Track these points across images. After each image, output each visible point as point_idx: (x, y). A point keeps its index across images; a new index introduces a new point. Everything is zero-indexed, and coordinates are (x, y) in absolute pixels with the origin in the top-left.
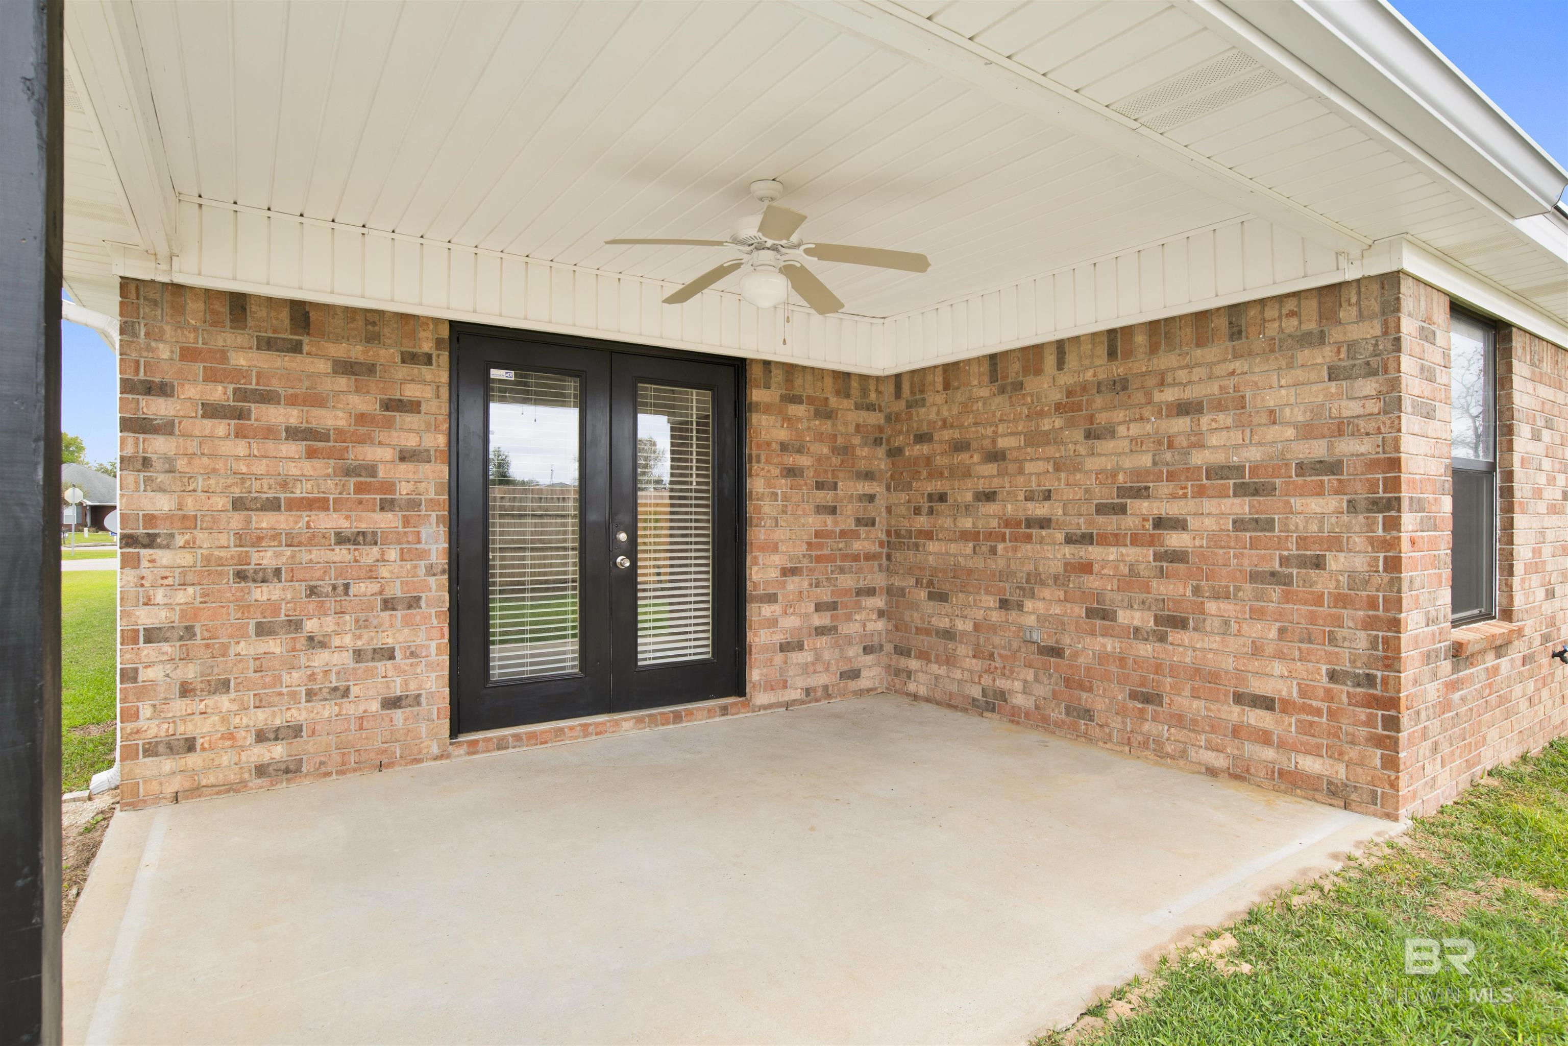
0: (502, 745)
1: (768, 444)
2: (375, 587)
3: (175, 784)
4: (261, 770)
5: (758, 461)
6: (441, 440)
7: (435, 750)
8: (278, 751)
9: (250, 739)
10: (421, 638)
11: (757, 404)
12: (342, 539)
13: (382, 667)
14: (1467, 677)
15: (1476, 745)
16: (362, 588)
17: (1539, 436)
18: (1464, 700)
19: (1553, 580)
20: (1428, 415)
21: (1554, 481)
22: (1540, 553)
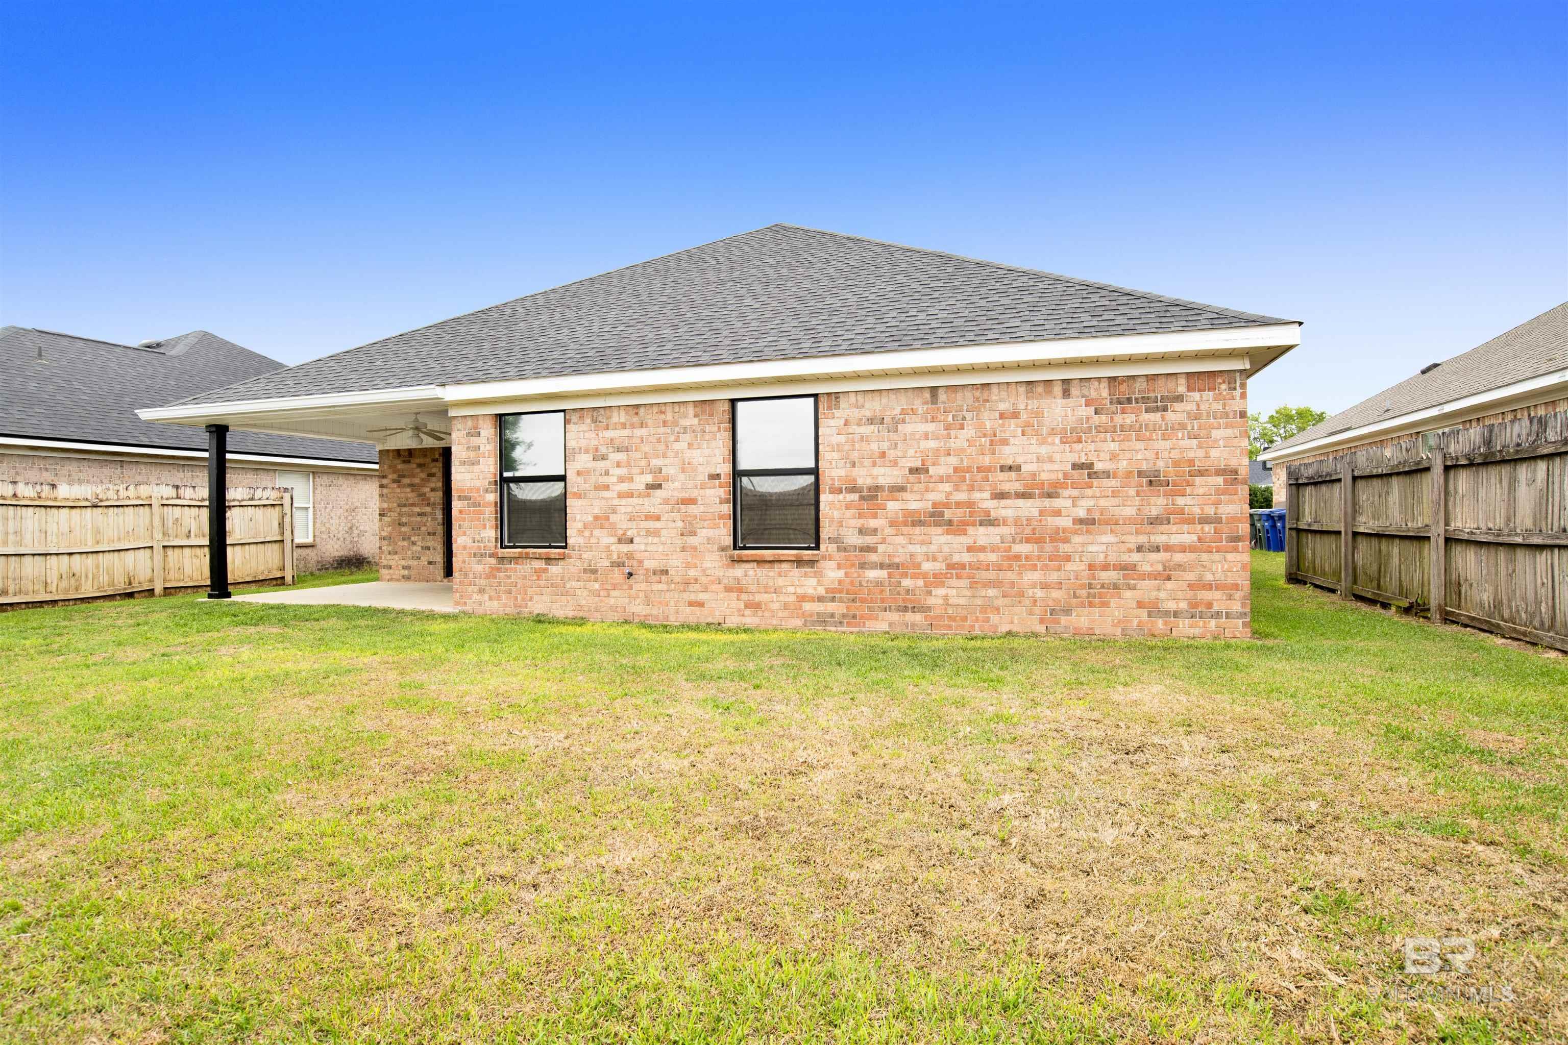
2: (426, 529)
3: (388, 577)
4: (403, 577)
7: (441, 579)
8: (406, 572)
9: (401, 568)
12: (419, 514)
13: (428, 552)
14: (511, 569)
15: (523, 599)
16: (423, 529)
17: (604, 458)
18: (509, 577)
19: (629, 533)
20: (473, 464)
21: (631, 480)
22: (608, 518)
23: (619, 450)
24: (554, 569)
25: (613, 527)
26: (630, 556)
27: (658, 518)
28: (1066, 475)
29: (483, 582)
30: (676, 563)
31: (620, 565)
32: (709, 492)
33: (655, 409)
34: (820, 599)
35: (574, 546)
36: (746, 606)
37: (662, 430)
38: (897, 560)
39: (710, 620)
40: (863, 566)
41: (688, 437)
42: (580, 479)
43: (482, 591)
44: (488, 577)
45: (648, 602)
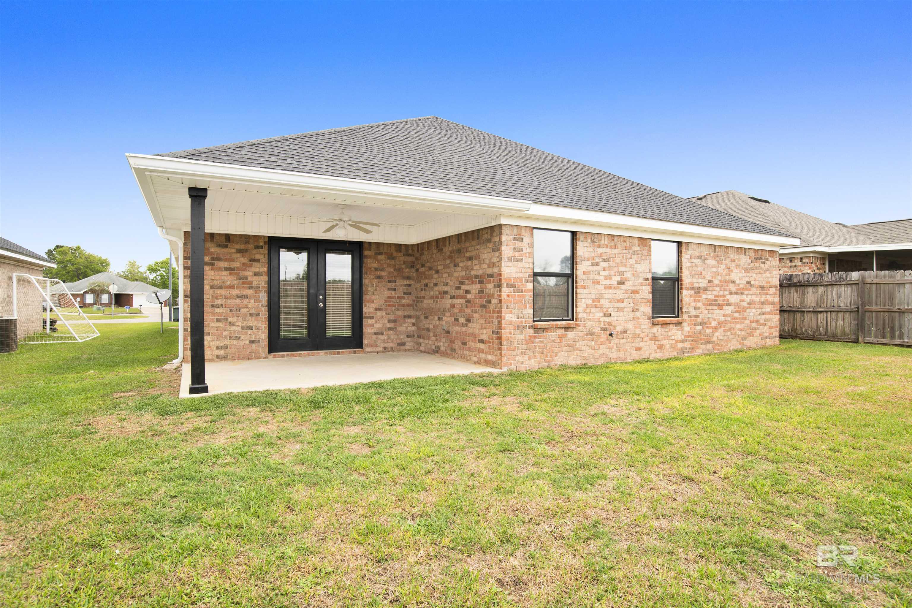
0: (283, 356)
1: (370, 268)
2: (247, 310)
4: (218, 357)
5: (367, 274)
6: (266, 270)
7: (264, 356)
8: (222, 352)
9: (215, 348)
10: (260, 324)
11: (366, 256)
12: (238, 297)
13: (249, 332)
14: (544, 335)
15: (551, 356)
16: (244, 310)
17: (597, 264)
18: (542, 342)
19: (609, 310)
21: (610, 279)
22: (599, 301)
23: (605, 260)
24: (570, 334)
25: (602, 306)
26: (609, 324)
27: (623, 302)
28: (745, 286)
29: (525, 347)
30: (630, 327)
31: (604, 329)
32: (644, 287)
33: (622, 239)
34: (682, 341)
35: (581, 319)
36: (658, 348)
37: (624, 251)
38: (705, 321)
39: (644, 357)
40: (696, 324)
41: (635, 257)
42: (584, 277)
43: (523, 353)
44: (528, 343)
45: (618, 350)
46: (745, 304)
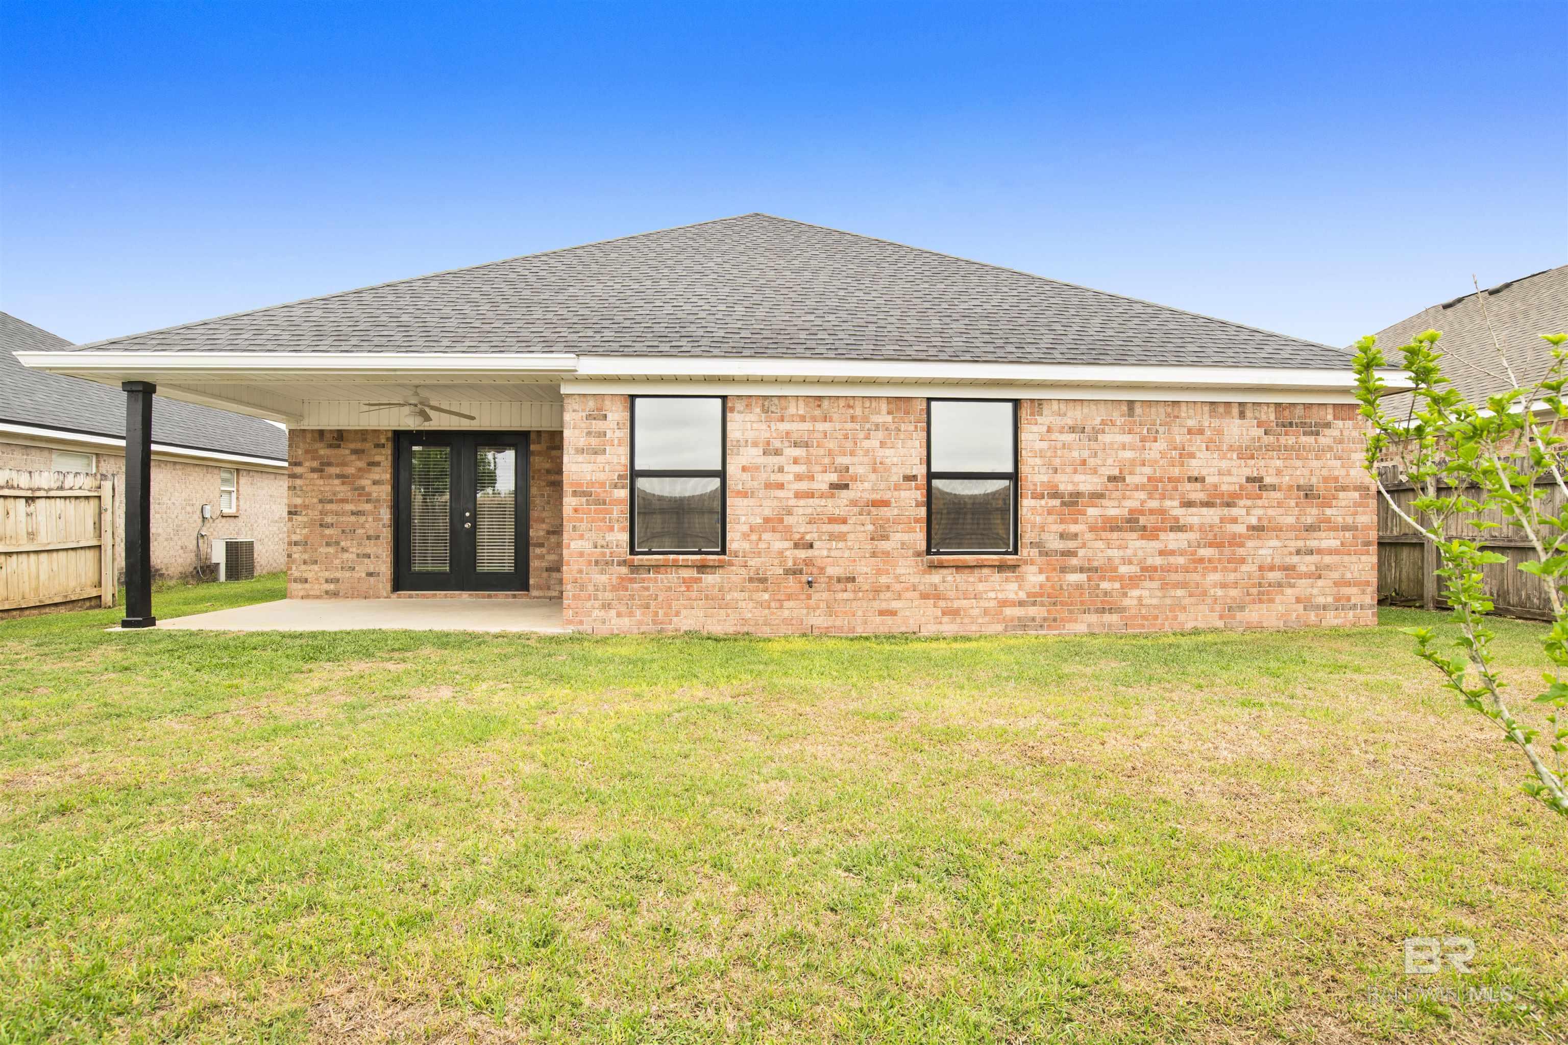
0: (410, 597)
1: (539, 470)
2: (364, 531)
3: (301, 594)
4: (327, 592)
5: (533, 479)
6: (388, 476)
7: (385, 595)
8: (332, 587)
9: (323, 582)
10: (380, 551)
11: (533, 452)
12: (353, 513)
13: (366, 560)
14: (650, 579)
15: (666, 614)
16: (360, 531)
17: (778, 452)
18: (647, 589)
19: (808, 537)
20: (596, 453)
21: (812, 478)
22: (781, 521)
23: (796, 445)
24: (709, 579)
25: (788, 530)
26: (808, 562)
27: (844, 521)
28: (1241, 487)
29: (609, 595)
30: (865, 569)
31: (795, 572)
32: (904, 494)
33: (842, 403)
34: (1021, 604)
35: (736, 552)
36: (944, 614)
37: (849, 425)
38: (1095, 564)
39: (903, 629)
40: (1063, 570)
41: (880, 435)
42: (746, 476)
43: (606, 606)
44: (614, 589)
45: (830, 611)
46: (1240, 529)
